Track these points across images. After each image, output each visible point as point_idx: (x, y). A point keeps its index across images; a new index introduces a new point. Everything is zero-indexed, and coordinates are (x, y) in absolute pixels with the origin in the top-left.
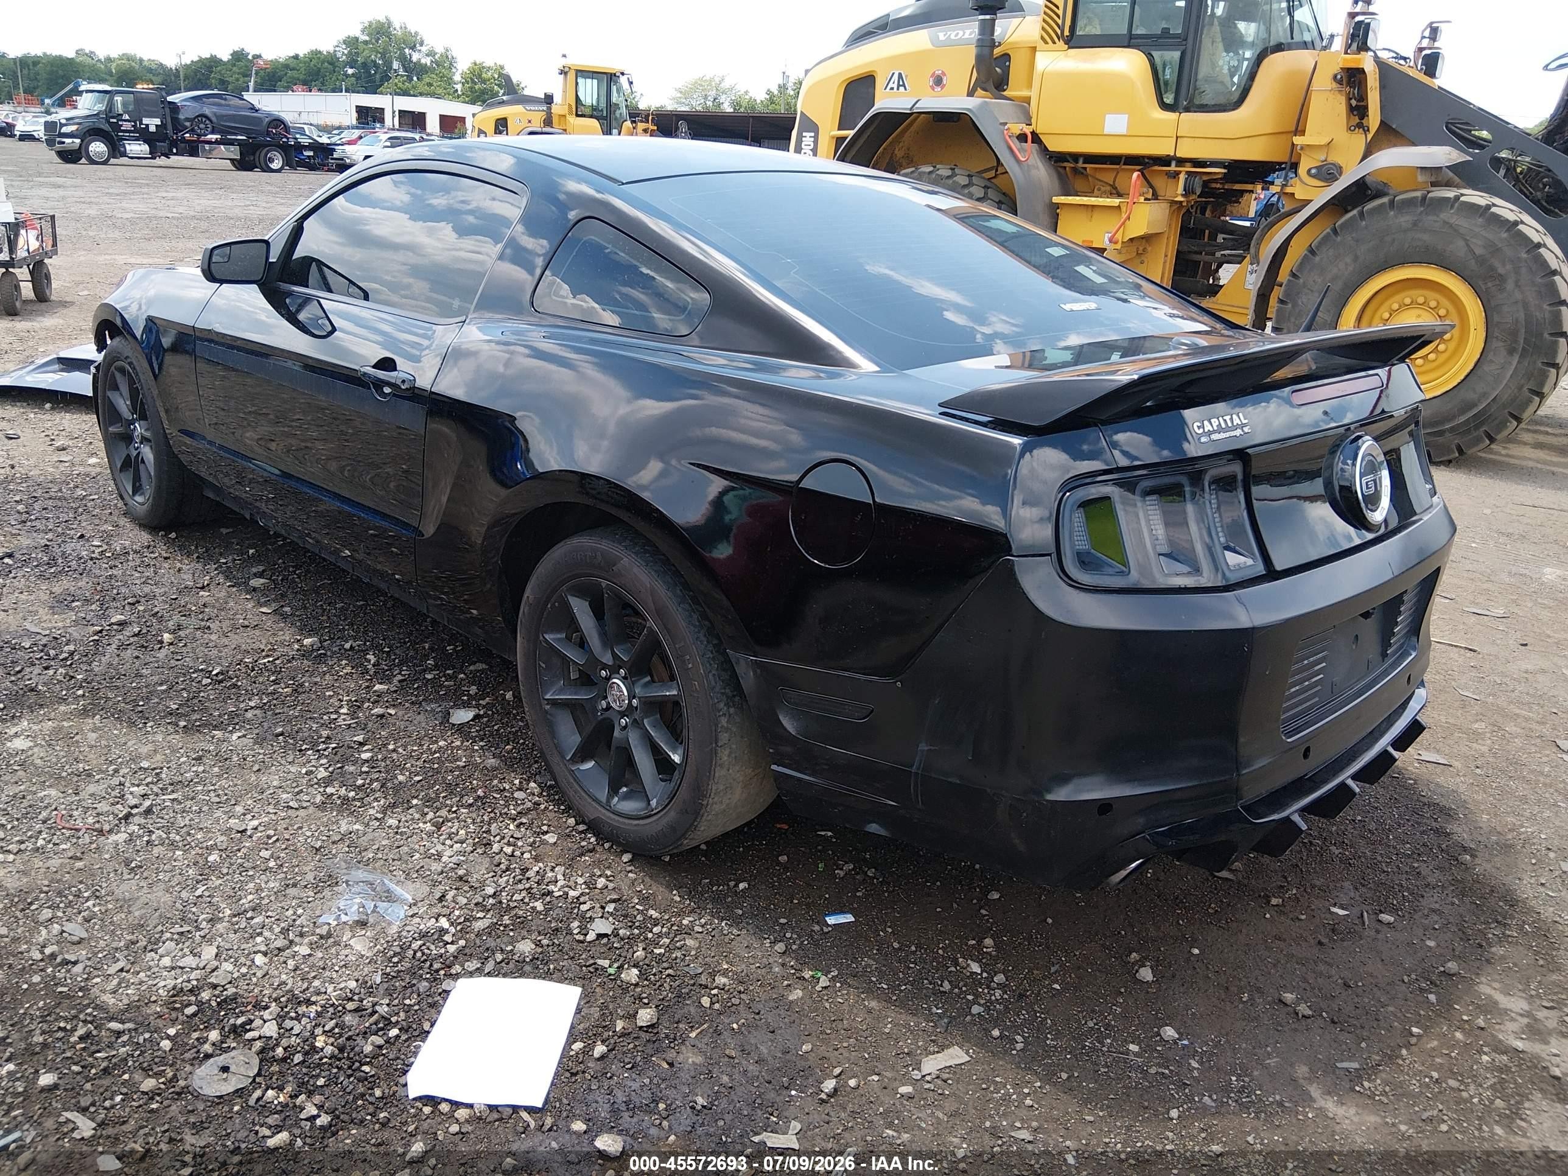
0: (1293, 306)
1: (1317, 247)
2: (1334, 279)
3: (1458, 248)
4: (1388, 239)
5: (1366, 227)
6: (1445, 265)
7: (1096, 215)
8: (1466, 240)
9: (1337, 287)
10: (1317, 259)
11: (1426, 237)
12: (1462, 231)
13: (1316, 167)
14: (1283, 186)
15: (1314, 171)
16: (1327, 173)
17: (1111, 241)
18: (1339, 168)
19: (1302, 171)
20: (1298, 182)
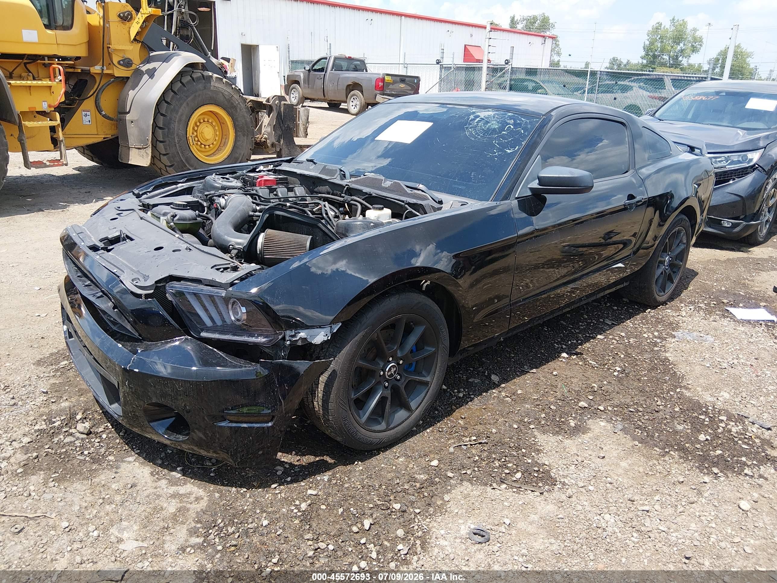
0: (168, 130)
1: (171, 102)
3: (220, 97)
4: (197, 95)
5: (187, 90)
6: (218, 105)
7: (33, 91)
9: (184, 118)
10: (172, 107)
11: (209, 93)
13: (122, 60)
14: (103, 70)
15: (122, 62)
16: (127, 63)
17: (50, 106)
18: (131, 61)
19: (115, 62)
20: (114, 67)
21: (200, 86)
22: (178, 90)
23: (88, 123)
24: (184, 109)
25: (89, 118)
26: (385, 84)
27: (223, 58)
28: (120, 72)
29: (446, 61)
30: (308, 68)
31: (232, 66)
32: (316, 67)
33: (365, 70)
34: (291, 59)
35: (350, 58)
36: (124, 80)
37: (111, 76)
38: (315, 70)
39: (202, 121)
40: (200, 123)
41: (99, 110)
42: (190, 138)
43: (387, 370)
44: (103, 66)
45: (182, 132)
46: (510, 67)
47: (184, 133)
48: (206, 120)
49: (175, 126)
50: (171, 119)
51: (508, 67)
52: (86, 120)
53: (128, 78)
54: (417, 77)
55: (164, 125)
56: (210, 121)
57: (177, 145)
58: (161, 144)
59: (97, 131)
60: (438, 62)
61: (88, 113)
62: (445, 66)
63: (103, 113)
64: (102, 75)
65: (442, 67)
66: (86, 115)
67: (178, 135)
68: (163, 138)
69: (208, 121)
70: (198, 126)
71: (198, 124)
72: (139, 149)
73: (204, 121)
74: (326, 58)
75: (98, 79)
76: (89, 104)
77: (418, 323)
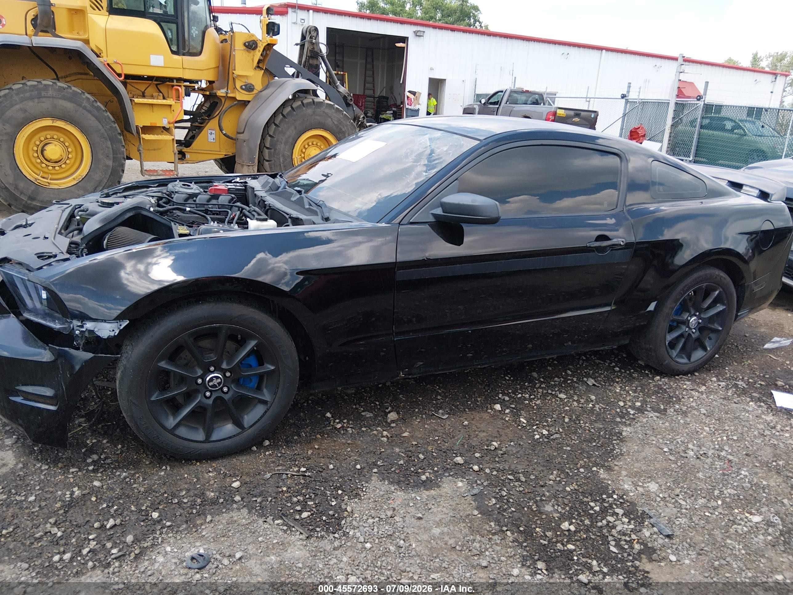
0: (275, 150)
1: (279, 124)
2: (289, 137)
3: (329, 122)
4: (306, 119)
5: (297, 115)
6: (326, 129)
7: (155, 109)
8: (332, 119)
9: (291, 140)
10: (280, 129)
11: (318, 118)
12: (329, 115)
13: (244, 85)
14: (227, 93)
15: (244, 87)
16: (249, 88)
17: (169, 123)
18: (253, 86)
19: (238, 86)
20: (237, 92)
21: (309, 111)
22: (288, 114)
23: (212, 141)
24: (291, 132)
25: (213, 136)
26: (556, 118)
27: (410, 92)
28: (241, 96)
29: (632, 96)
30: (483, 101)
31: (417, 99)
32: (492, 100)
33: (542, 104)
34: (477, 93)
35: (527, 91)
36: (245, 103)
37: (234, 99)
38: (491, 104)
39: (310, 144)
40: (309, 145)
41: (221, 130)
42: (296, 159)
43: (208, 379)
44: (227, 90)
45: (287, 153)
46: (703, 103)
47: (289, 154)
48: (315, 143)
49: (281, 147)
50: (278, 141)
51: (701, 103)
52: (211, 138)
53: (249, 102)
54: (595, 112)
55: (271, 145)
56: (319, 144)
57: (282, 165)
58: (267, 163)
59: (220, 148)
60: (623, 96)
61: (213, 132)
62: (630, 100)
63: (224, 132)
64: (227, 98)
65: (627, 102)
66: (211, 134)
67: (283, 155)
68: (269, 158)
69: (317, 144)
70: (306, 149)
71: (306, 146)
72: (249, 166)
73: (313, 144)
74: (502, 92)
75: (223, 100)
76: (213, 123)
77: (252, 337)
